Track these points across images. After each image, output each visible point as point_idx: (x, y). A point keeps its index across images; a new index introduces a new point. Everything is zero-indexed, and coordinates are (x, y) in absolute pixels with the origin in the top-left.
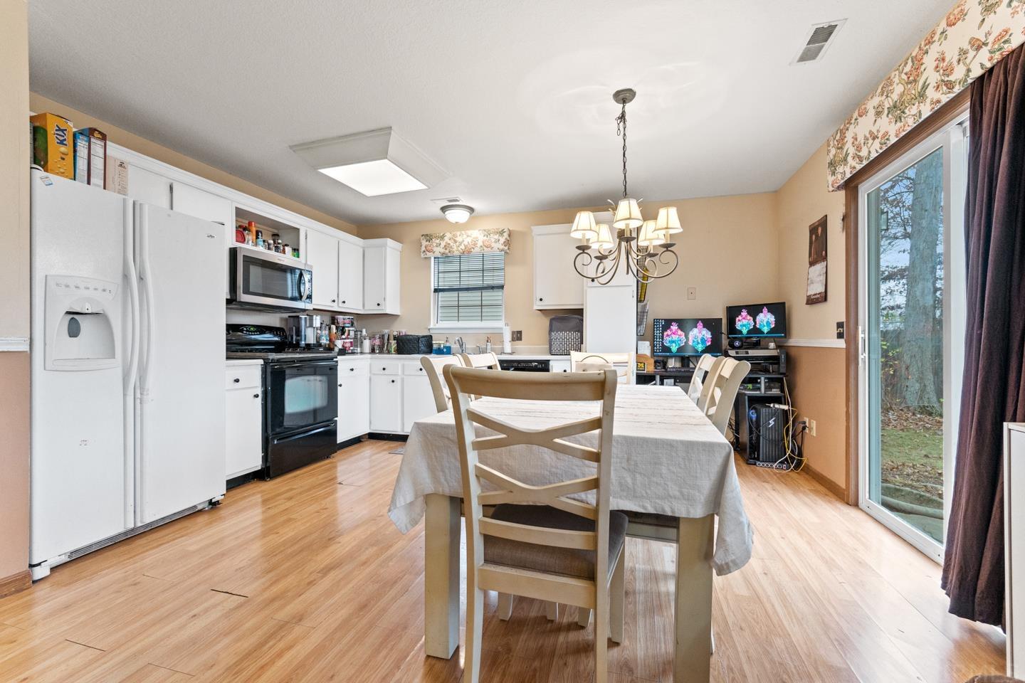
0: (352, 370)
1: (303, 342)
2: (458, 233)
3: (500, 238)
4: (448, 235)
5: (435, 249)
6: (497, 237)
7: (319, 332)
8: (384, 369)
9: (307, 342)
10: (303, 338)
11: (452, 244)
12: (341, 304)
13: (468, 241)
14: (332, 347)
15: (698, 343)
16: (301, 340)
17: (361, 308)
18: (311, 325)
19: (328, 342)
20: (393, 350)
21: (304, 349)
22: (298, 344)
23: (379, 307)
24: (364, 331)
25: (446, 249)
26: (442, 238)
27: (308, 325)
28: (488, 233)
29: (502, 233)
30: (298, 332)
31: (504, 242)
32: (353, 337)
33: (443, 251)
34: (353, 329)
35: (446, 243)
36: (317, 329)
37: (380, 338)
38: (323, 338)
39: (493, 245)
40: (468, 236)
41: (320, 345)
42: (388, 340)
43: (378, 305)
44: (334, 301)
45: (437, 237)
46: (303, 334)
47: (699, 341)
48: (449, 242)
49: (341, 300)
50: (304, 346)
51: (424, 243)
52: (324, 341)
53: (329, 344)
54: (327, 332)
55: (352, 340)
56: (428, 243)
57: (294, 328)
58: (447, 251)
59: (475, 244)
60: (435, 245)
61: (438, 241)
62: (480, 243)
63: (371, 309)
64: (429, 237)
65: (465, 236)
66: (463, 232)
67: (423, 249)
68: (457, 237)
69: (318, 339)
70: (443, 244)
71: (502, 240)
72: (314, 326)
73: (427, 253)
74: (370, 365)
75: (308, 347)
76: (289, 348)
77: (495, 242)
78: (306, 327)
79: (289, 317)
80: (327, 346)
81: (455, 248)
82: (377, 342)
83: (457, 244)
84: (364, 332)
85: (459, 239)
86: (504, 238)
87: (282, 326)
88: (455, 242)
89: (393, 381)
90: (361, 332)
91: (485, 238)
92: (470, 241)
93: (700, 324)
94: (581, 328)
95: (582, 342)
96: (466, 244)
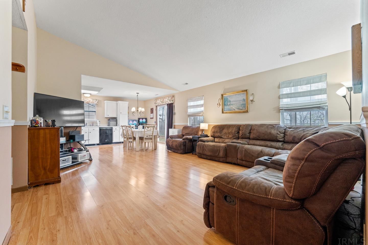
6: (95, 101)
28: (93, 100)
29: (97, 100)
39: (95, 102)
62: (91, 102)
65: (87, 99)
71: (97, 102)
93: (135, 121)
94: (116, 121)
95: (117, 123)
96: (87, 101)
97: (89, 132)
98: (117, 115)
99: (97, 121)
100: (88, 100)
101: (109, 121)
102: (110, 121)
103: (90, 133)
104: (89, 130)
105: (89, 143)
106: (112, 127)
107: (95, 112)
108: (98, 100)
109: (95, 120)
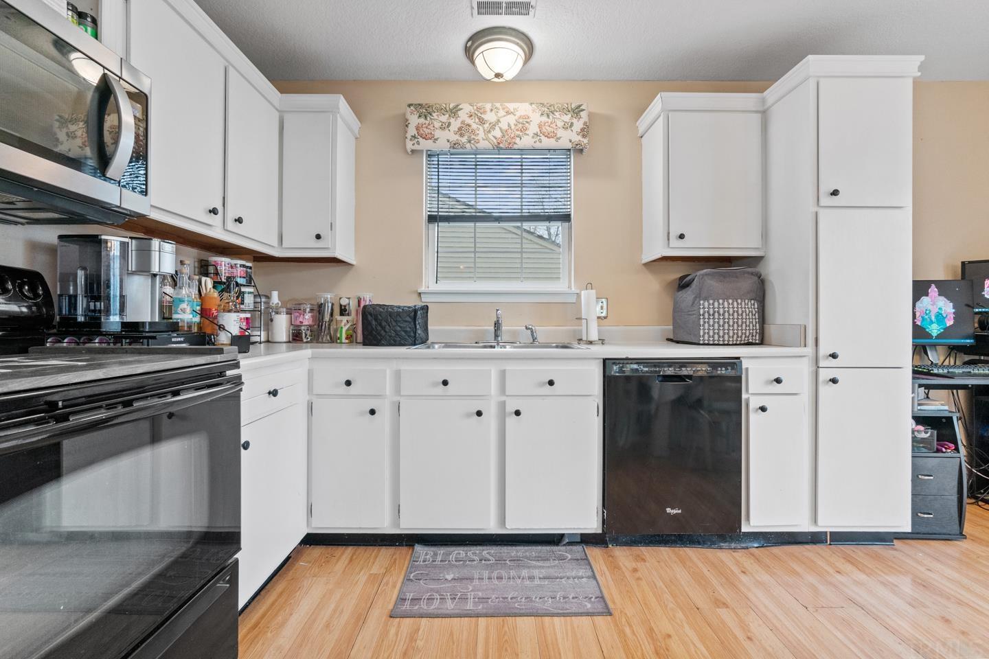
0: (274, 393)
1: (115, 318)
2: (488, 106)
3: (575, 121)
4: (466, 108)
5: (438, 133)
6: (567, 118)
7: (169, 289)
8: (348, 383)
9: (130, 317)
10: (115, 305)
11: (474, 126)
12: (231, 225)
13: (507, 121)
14: (208, 331)
15: (932, 322)
16: (108, 312)
17: (275, 243)
18: (144, 268)
19: (197, 319)
20: (344, 336)
21: (117, 338)
22: (93, 326)
23: (320, 244)
24: (275, 295)
25: (461, 135)
26: (454, 112)
27: (132, 266)
28: (550, 111)
29: (577, 111)
30: (97, 288)
31: (582, 130)
32: (252, 307)
33: (454, 138)
34: (251, 290)
35: (463, 122)
36: (163, 283)
37: (312, 310)
38: (184, 306)
39: (560, 133)
40: (508, 113)
41: (174, 327)
42: (332, 315)
43: (318, 237)
44: (214, 211)
45: (442, 111)
46: (115, 291)
47: (933, 318)
48: (468, 121)
49: (232, 214)
50: (118, 328)
51: (414, 120)
52: (187, 315)
53: (200, 325)
54: (194, 291)
55: (248, 315)
56: (422, 120)
57: (81, 274)
58: (464, 140)
59: (524, 130)
60: (437, 125)
61: (444, 118)
62: (533, 128)
63: (298, 244)
64: (425, 111)
65: (502, 113)
66: (498, 105)
67: (412, 131)
68: (485, 112)
69: (167, 309)
70: (456, 124)
71: (578, 125)
72: (155, 269)
73: (421, 140)
74: (310, 374)
75: (133, 333)
76: (61, 336)
77: (565, 128)
78: (126, 272)
79: (61, 237)
80: (195, 329)
81: (481, 135)
82: (307, 319)
83: (486, 126)
84: (275, 298)
85: (490, 117)
86: (582, 121)
87: (37, 268)
88: (482, 121)
89: (372, 412)
90: (268, 297)
91: (544, 119)
92: (512, 123)
93: (933, 290)
94: (760, 293)
95: (763, 320)
96: (505, 127)
97: (503, 405)
98: (765, 235)
99: (578, 295)
100: (512, 120)
101: (687, 295)
102: (699, 296)
103: (512, 421)
104: (503, 389)
105: (502, 520)
106: (735, 362)
107: (566, 218)
108: (590, 115)
109: (560, 286)
